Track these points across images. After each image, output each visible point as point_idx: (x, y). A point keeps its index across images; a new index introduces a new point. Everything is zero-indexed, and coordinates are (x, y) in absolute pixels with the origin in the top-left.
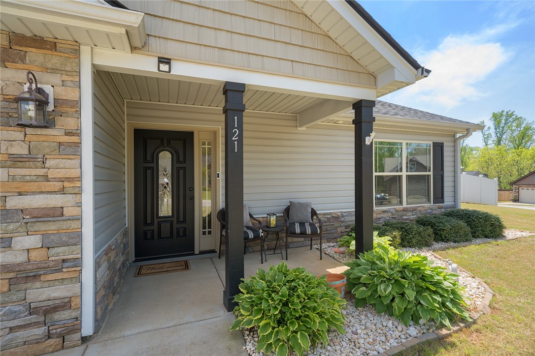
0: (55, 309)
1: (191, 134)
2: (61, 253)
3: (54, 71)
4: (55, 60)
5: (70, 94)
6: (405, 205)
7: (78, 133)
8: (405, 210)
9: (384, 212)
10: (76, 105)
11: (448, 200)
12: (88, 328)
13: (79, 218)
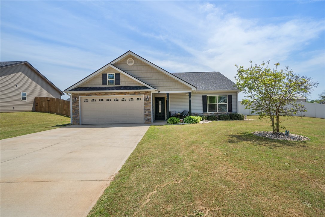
0: (149, 119)
1: (164, 97)
2: (150, 113)
3: (149, 95)
4: (149, 94)
5: (150, 97)
6: (218, 112)
7: (151, 101)
8: (217, 113)
9: (210, 113)
10: (151, 98)
11: (234, 111)
12: (152, 122)
13: (151, 110)
